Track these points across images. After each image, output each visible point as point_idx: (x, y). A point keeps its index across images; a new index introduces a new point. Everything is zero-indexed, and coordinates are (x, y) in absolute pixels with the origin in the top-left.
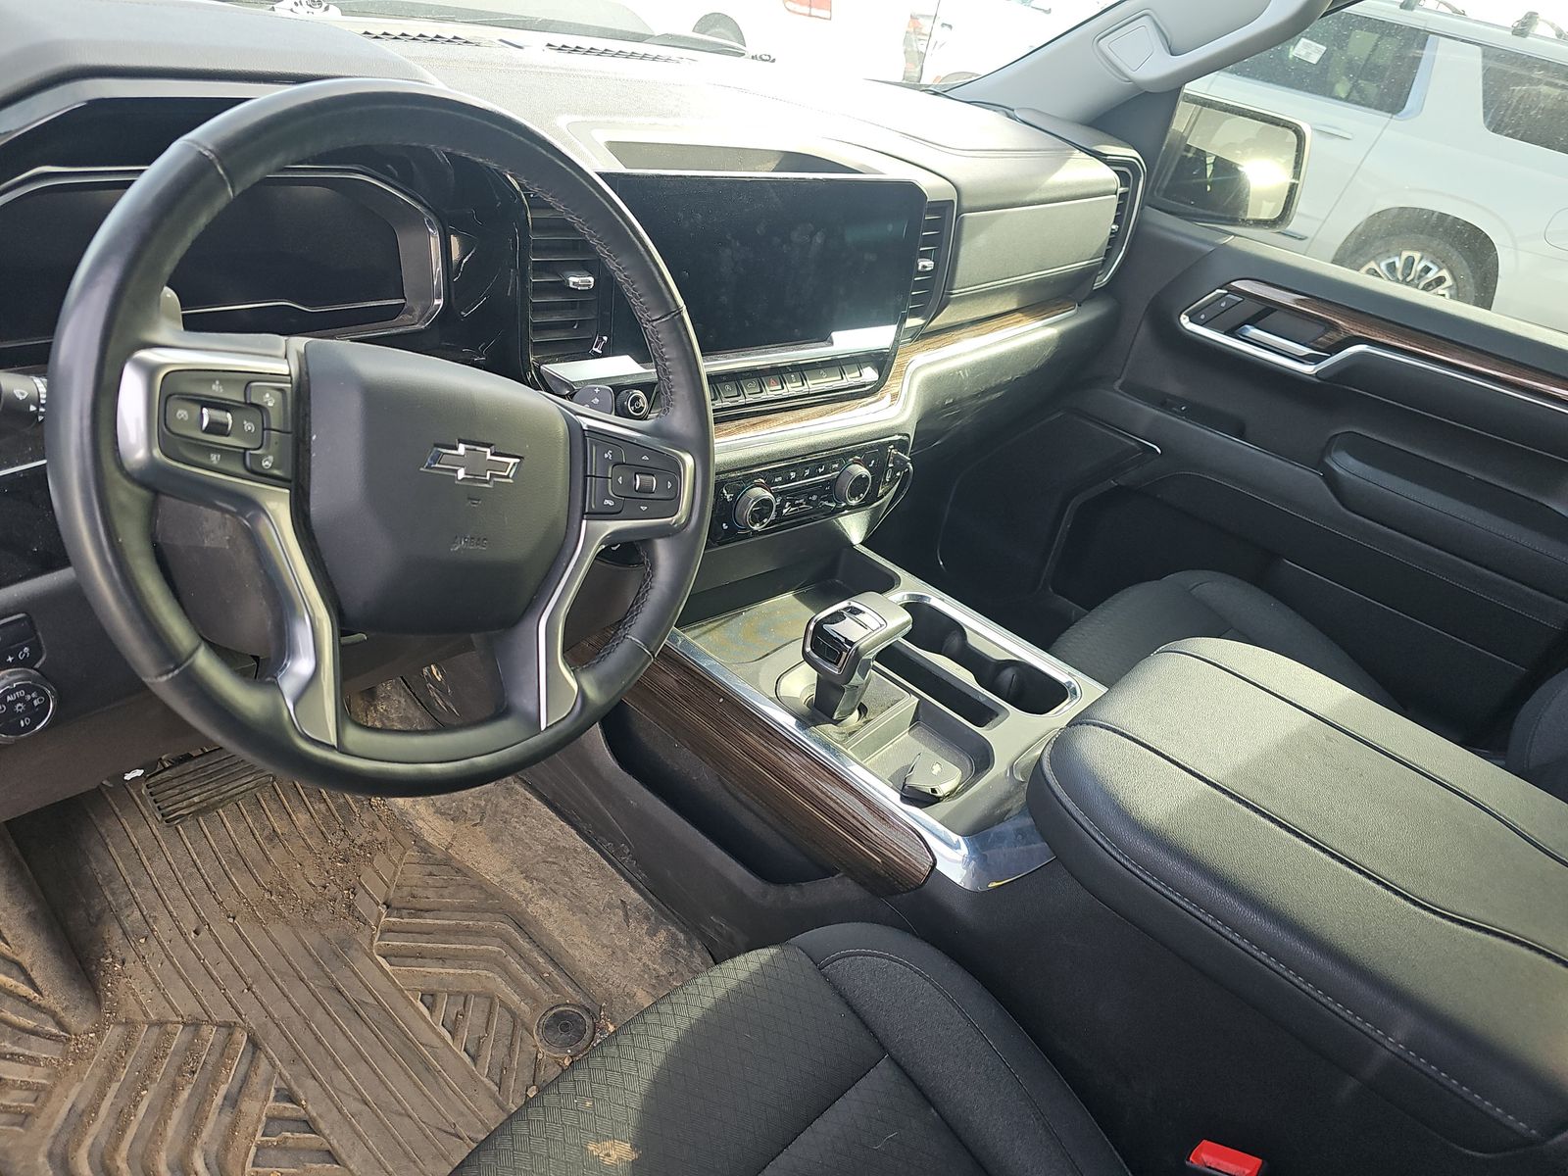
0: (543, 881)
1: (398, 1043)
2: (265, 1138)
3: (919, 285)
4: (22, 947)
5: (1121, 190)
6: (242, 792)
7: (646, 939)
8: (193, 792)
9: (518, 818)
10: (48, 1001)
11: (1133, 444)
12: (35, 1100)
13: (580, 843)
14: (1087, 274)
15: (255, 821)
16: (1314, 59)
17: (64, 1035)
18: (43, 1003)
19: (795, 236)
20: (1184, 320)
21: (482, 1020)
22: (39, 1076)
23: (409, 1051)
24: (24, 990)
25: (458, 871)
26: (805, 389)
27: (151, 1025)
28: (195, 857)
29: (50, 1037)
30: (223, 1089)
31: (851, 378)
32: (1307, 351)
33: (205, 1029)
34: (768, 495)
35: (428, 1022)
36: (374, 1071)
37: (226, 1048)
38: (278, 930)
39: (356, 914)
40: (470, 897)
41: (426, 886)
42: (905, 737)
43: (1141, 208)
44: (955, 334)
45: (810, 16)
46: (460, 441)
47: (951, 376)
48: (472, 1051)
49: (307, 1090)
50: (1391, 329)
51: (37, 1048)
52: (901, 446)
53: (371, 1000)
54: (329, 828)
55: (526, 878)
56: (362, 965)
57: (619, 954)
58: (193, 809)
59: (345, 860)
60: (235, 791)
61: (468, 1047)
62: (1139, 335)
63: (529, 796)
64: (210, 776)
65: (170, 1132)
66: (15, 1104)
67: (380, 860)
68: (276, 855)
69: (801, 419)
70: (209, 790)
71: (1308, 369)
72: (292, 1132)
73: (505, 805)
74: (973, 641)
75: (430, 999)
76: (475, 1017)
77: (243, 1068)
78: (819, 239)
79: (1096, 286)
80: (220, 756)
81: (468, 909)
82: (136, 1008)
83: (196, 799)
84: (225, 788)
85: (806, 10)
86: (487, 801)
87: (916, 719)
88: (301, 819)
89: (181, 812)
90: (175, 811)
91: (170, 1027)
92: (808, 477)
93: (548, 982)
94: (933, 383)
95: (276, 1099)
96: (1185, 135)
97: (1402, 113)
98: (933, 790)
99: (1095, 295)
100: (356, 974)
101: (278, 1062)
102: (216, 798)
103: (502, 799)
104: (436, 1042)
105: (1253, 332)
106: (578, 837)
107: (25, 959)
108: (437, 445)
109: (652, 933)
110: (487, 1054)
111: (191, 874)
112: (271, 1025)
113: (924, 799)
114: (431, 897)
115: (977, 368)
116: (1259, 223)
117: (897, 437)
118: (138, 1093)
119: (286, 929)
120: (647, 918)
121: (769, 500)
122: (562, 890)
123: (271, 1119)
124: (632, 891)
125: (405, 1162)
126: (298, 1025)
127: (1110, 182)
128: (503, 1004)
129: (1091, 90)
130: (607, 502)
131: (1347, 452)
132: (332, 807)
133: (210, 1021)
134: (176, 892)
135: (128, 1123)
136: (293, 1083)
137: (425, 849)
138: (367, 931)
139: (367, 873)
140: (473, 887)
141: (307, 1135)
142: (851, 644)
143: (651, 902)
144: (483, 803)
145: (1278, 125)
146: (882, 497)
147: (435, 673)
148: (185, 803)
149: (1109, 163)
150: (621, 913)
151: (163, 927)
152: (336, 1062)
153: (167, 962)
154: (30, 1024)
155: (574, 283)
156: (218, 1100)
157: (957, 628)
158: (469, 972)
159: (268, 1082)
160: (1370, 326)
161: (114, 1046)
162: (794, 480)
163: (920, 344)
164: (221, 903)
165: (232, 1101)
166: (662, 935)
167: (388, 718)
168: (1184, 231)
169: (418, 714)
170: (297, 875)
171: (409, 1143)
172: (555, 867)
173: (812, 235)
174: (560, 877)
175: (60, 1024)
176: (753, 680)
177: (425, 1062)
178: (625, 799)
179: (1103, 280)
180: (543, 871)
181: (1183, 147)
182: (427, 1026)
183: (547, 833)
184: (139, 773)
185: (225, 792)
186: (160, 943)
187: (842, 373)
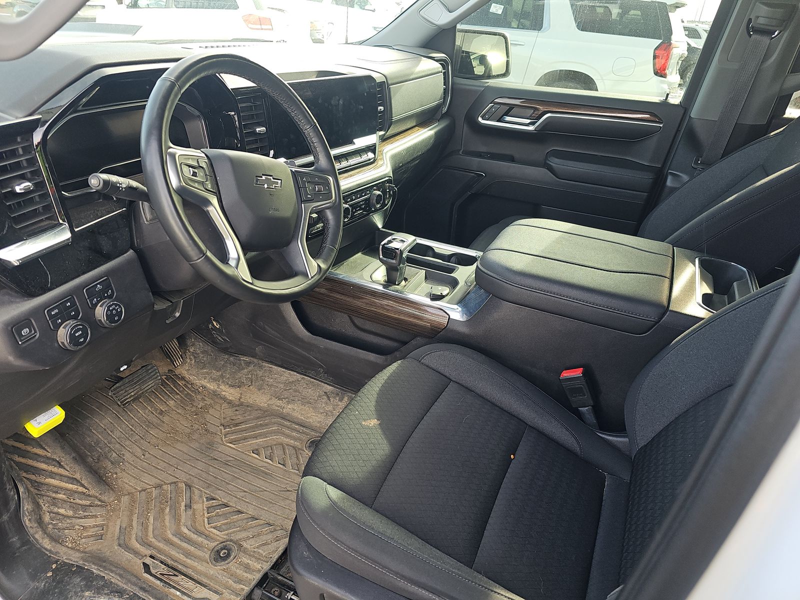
0: (287, 398)
1: (250, 469)
2: (209, 515)
3: (380, 118)
4: (75, 472)
5: (443, 71)
6: (150, 388)
7: (339, 403)
8: (131, 391)
9: (268, 377)
10: (92, 492)
11: (473, 175)
12: (103, 530)
13: (299, 376)
14: (438, 107)
15: (151, 408)
16: (500, 12)
17: (104, 505)
18: (90, 493)
19: (333, 102)
20: (480, 119)
21: (282, 452)
22: (99, 521)
23: (255, 471)
24: (81, 489)
25: (248, 406)
26: (349, 163)
27: (140, 492)
28: (131, 427)
29: (97, 506)
30: (183, 504)
31: (365, 157)
32: (528, 121)
33: (165, 487)
34: (347, 206)
35: (259, 460)
36: (244, 481)
37: (178, 491)
38: (179, 446)
39: (211, 432)
40: (255, 414)
41: (236, 415)
42: (424, 284)
43: (452, 78)
44: (397, 138)
45: (262, 29)
46: (263, 175)
47: (399, 154)
48: (282, 463)
49: (219, 495)
50: (557, 105)
51: (94, 511)
52: (389, 181)
53: (232, 459)
54: (184, 404)
55: (279, 399)
56: (221, 448)
57: (329, 414)
58: (132, 398)
59: (196, 415)
60: (147, 388)
61: (280, 462)
62: (464, 130)
63: (271, 366)
64: (135, 383)
65: (167, 524)
66: (94, 533)
67: (211, 411)
68: (166, 419)
69: (351, 176)
70: (137, 389)
71: (531, 128)
72: (220, 509)
73: (260, 373)
74: (437, 250)
75: (256, 451)
76: (278, 452)
77: (188, 495)
78: (341, 102)
79: (443, 112)
80: (137, 374)
81: (258, 418)
82: (131, 488)
83: (132, 394)
84: (143, 387)
85: (259, 27)
86: (252, 375)
87: (426, 278)
88: (171, 403)
89: (127, 401)
90: (125, 400)
91: (149, 490)
92: (359, 198)
93: (303, 433)
94: (394, 157)
95: (207, 501)
96: (461, 46)
97: (542, 30)
98: (441, 294)
99: (444, 116)
100: (220, 452)
101: (202, 489)
102: (140, 392)
103: (258, 372)
104: (266, 465)
105: (508, 119)
106: (298, 375)
107: (77, 476)
108: (256, 177)
109: (341, 400)
110: (289, 463)
111: (132, 434)
112: (191, 477)
113: (440, 297)
114: (241, 418)
115: (408, 150)
116: (498, 76)
117: (387, 178)
118: (147, 515)
119: (183, 445)
120: (338, 394)
121: (348, 208)
122: (296, 399)
123: (208, 508)
124: (328, 386)
125: (271, 505)
126: (204, 475)
127: (439, 68)
128: (287, 445)
129: (421, 32)
130: (308, 196)
131: (554, 157)
132: (183, 396)
133: (166, 484)
134: (128, 443)
135: (148, 526)
136: (212, 494)
137: (230, 402)
138: (218, 437)
139: (208, 417)
140: (256, 410)
141: (226, 509)
142: (398, 249)
143: (337, 388)
144: (250, 376)
145: (496, 35)
146: (387, 204)
147: (215, 325)
148: (129, 396)
149: (437, 61)
150: (325, 397)
151: (128, 456)
152: (227, 483)
153: (135, 469)
154: (88, 503)
155: (259, 131)
156: (183, 508)
157: (430, 248)
158: (268, 438)
159: (201, 497)
160: (549, 106)
161: (127, 503)
162: (355, 200)
163: (384, 143)
164: (149, 443)
165: (188, 506)
166: (346, 399)
167: (196, 353)
168: (471, 84)
169: (210, 348)
170: (178, 424)
171: (270, 499)
172: (291, 390)
173: (339, 100)
174: (294, 394)
175: (100, 500)
176: (362, 277)
177: (263, 472)
178: (318, 347)
179: (445, 110)
180: (286, 394)
181: (461, 52)
182: (260, 461)
183: (283, 378)
184: (125, 367)
185: (144, 389)
186: (129, 463)
187: (361, 156)
